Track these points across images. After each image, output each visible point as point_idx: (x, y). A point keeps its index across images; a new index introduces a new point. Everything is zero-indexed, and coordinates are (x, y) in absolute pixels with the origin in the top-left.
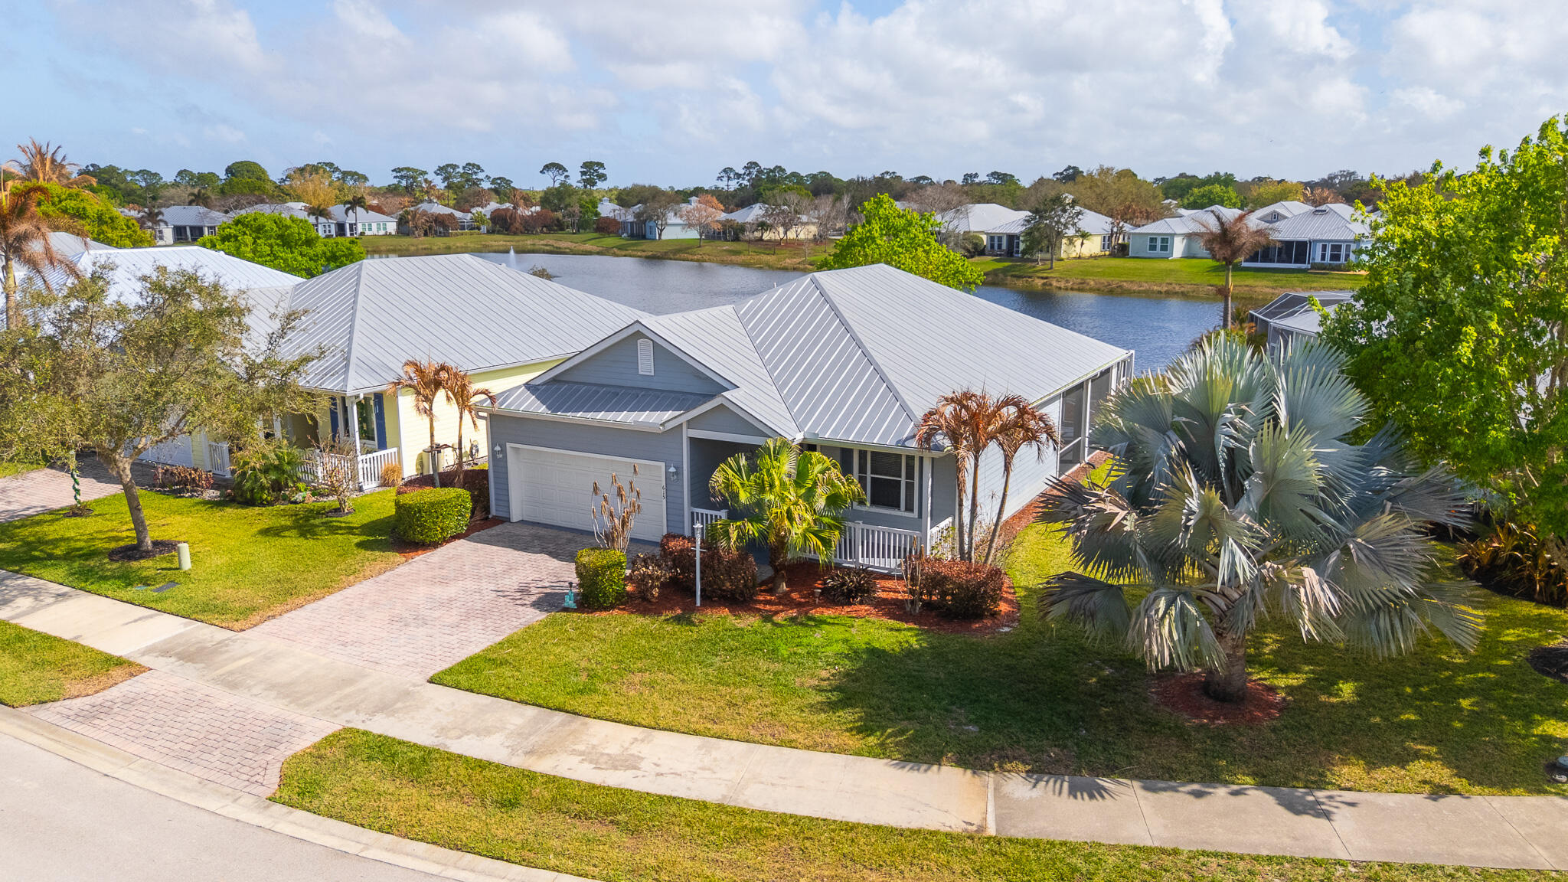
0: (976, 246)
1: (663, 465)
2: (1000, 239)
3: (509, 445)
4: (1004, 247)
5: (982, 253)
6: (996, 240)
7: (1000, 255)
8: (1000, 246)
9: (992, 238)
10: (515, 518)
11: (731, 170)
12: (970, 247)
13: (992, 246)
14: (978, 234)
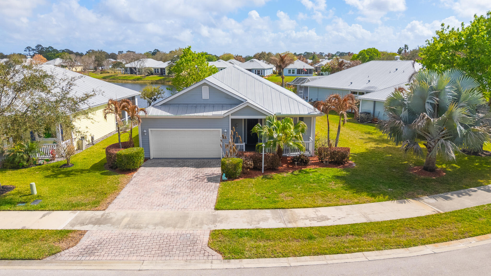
0: (151, 72)
1: (221, 130)
2: (158, 69)
3: (149, 129)
4: (160, 72)
5: (152, 74)
6: (156, 70)
7: (159, 75)
8: (158, 72)
9: (155, 69)
10: (152, 158)
11: (30, 47)
12: (149, 72)
13: (155, 72)
14: (151, 68)
